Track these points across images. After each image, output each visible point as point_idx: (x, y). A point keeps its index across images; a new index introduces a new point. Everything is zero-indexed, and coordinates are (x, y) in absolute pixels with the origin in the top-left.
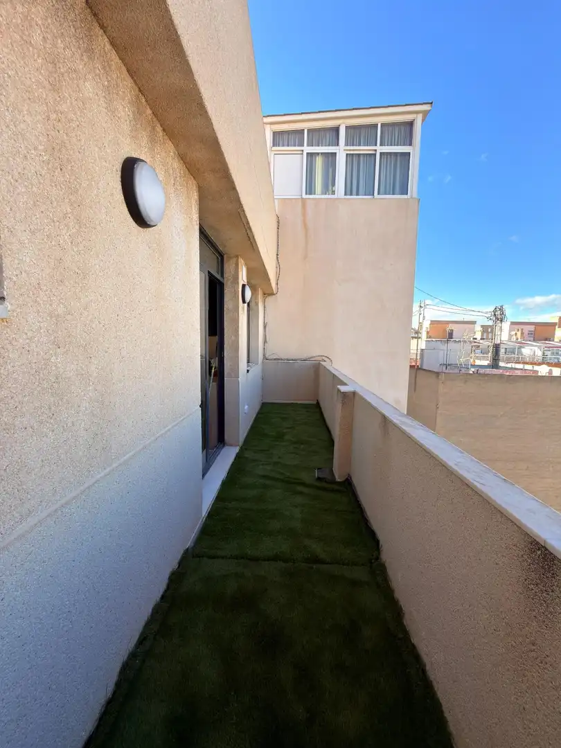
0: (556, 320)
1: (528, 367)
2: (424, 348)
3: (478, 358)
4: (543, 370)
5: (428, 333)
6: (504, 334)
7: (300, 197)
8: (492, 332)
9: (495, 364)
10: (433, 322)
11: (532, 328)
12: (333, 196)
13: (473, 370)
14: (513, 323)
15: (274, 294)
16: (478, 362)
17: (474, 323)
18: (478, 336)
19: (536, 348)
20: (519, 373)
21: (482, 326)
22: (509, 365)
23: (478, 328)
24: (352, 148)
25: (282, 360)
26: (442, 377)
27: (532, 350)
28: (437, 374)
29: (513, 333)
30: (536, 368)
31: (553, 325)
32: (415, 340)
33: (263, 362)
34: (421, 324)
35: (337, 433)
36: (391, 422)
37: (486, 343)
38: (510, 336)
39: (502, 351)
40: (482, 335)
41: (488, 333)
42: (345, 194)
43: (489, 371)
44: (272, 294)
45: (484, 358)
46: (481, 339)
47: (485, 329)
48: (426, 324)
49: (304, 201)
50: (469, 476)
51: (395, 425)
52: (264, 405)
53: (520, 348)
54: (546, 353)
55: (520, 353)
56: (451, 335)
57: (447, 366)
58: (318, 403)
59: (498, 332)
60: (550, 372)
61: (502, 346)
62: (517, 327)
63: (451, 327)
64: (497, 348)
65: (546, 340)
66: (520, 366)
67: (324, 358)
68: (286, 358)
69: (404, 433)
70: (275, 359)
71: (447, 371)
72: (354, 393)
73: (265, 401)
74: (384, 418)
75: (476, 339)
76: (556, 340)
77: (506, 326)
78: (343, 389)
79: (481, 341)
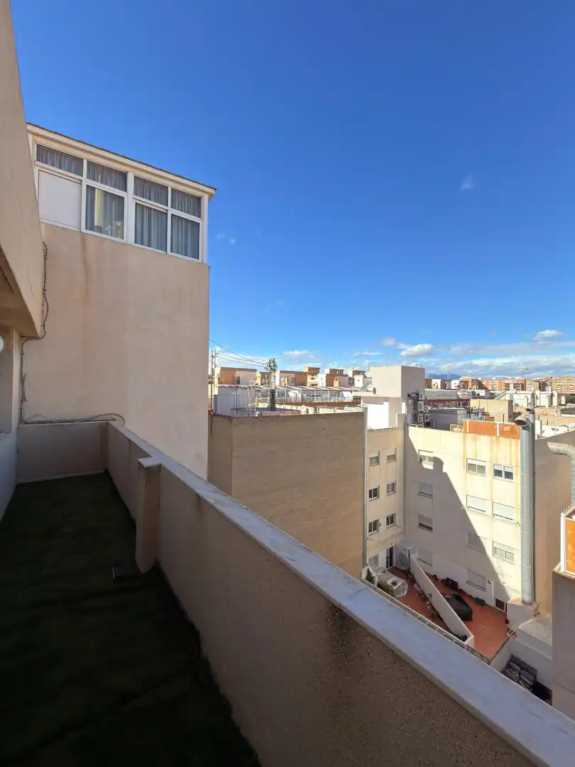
0: (307, 370)
1: (294, 408)
2: (217, 393)
3: (259, 401)
4: (303, 410)
5: (219, 379)
6: (277, 381)
7: (77, 230)
8: (268, 377)
9: (272, 408)
10: (223, 369)
11: (293, 375)
12: (121, 240)
13: (258, 413)
14: (281, 372)
15: (38, 338)
16: (261, 405)
17: (255, 370)
18: (258, 381)
19: (297, 392)
20: (289, 414)
21: (261, 373)
22: (282, 407)
23: (258, 374)
24: (142, 199)
25: (51, 422)
26: (235, 421)
27: (295, 393)
28: (230, 418)
29: (282, 380)
30: (299, 408)
31: (305, 374)
32: (210, 385)
33: (18, 428)
34: (213, 371)
35: (139, 514)
36: (206, 502)
37: (264, 388)
38: (281, 382)
39: (276, 394)
40: (261, 381)
41: (265, 378)
42: (136, 242)
43: (269, 413)
44: (36, 338)
45: (265, 401)
46: (262, 384)
47: (263, 374)
48: (217, 371)
49: (83, 236)
50: (283, 554)
51: (211, 507)
52: (19, 488)
53: (287, 391)
54: (305, 395)
55: (288, 396)
56: (238, 382)
57: (237, 409)
58: (107, 471)
59: (273, 380)
60: (307, 411)
61: (277, 390)
62: (283, 374)
63: (238, 374)
64: (273, 392)
65: (303, 385)
66: (288, 407)
67: (114, 416)
68: (57, 419)
69: (222, 516)
70: (40, 422)
71: (238, 415)
72: (159, 467)
73: (22, 481)
74: (199, 498)
75: (257, 384)
76: (308, 385)
77: (277, 374)
78: (146, 462)
79: (262, 386)
